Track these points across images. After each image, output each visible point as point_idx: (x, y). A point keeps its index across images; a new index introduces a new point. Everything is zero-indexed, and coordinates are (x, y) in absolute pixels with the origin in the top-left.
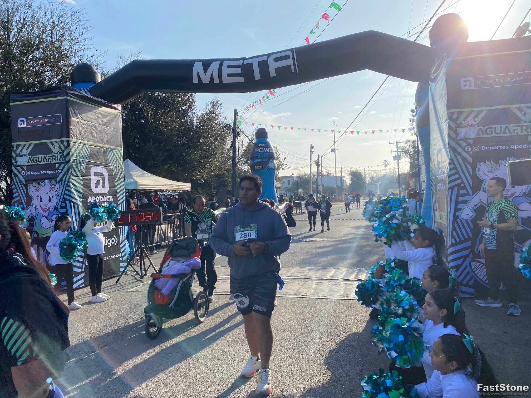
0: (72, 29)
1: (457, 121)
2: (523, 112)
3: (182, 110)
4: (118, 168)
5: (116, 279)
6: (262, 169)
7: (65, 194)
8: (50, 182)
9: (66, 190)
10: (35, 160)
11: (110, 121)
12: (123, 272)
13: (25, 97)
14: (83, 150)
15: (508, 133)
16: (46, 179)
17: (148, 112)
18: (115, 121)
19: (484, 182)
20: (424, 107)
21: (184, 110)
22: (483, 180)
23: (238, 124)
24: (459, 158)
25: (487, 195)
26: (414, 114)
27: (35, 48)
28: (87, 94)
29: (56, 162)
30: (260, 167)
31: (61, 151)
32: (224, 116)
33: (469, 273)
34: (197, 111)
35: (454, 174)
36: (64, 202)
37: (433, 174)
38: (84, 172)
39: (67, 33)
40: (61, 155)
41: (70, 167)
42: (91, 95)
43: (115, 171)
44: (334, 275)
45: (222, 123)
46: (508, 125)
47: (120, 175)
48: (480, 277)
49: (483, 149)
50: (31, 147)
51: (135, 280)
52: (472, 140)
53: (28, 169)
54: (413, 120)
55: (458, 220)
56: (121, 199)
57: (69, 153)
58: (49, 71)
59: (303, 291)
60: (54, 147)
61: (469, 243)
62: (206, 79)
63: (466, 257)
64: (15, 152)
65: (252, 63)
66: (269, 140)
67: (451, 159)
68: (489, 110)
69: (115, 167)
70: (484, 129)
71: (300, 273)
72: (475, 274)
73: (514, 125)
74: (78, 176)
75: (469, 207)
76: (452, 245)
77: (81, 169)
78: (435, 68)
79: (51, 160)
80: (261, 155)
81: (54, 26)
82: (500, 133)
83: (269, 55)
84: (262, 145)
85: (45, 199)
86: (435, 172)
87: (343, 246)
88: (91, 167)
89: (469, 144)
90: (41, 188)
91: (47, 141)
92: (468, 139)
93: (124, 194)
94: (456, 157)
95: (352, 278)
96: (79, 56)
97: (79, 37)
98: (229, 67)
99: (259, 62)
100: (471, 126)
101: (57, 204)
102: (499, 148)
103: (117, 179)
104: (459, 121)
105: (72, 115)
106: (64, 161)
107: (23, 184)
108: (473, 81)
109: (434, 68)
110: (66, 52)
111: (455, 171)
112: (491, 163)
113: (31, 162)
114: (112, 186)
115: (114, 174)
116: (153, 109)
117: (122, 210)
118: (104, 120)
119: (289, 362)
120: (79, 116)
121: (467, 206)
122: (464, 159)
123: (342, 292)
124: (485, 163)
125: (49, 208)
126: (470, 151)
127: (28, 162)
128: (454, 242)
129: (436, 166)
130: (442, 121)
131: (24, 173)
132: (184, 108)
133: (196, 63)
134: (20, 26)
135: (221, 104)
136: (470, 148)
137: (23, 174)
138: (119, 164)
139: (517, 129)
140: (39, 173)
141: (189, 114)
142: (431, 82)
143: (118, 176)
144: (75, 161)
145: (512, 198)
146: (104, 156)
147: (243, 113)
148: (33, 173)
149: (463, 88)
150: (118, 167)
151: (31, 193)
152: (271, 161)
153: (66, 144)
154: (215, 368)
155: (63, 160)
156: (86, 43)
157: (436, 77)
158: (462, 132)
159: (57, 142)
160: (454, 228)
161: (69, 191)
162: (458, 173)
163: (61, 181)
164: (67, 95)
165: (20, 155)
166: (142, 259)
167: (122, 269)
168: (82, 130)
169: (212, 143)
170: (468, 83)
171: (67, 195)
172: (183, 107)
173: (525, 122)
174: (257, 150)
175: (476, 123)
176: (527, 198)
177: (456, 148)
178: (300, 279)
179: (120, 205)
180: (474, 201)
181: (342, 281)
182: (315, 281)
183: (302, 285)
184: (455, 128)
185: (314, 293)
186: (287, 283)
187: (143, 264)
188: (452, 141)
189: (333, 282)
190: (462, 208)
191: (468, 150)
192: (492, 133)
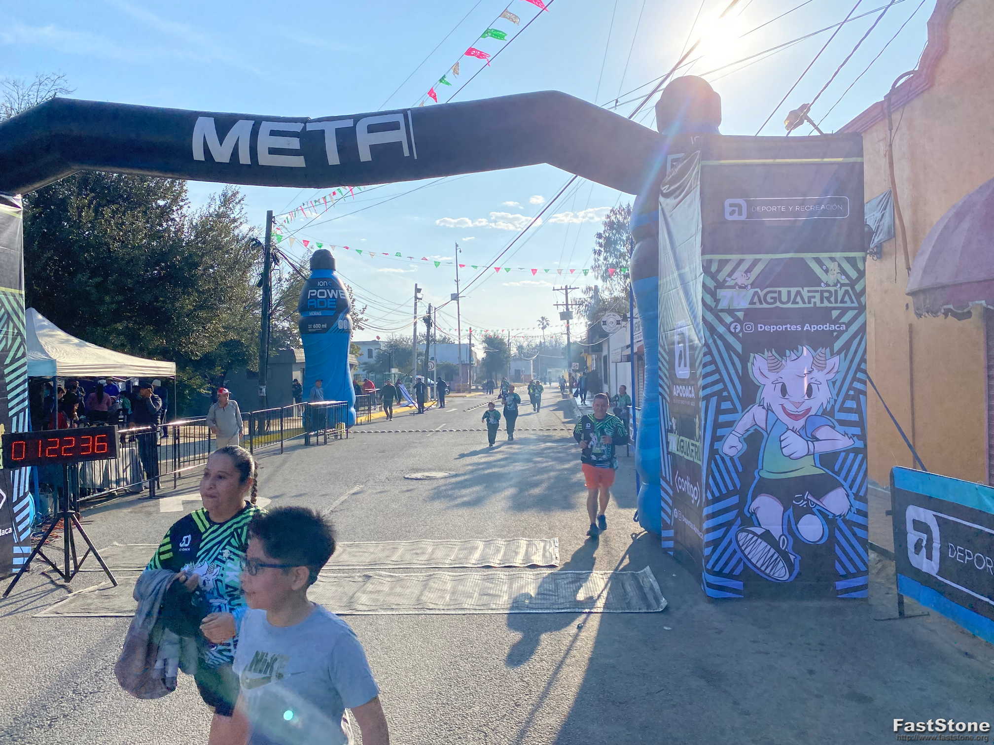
1: (718, 277)
2: (824, 267)
3: (157, 208)
4: (10, 336)
6: (323, 331)
12: (23, 568)
15: (800, 302)
17: (80, 210)
18: (8, 232)
19: (760, 389)
21: (163, 209)
22: (759, 384)
23: (274, 239)
24: (719, 342)
25: (764, 411)
30: (317, 326)
32: (247, 224)
33: (735, 552)
34: (190, 211)
35: (711, 373)
43: (5, 343)
44: (483, 558)
45: (244, 238)
46: (800, 289)
47: (17, 350)
48: (752, 560)
49: (759, 330)
51: (52, 586)
52: (743, 313)
55: (717, 457)
56: (18, 404)
59: (429, 597)
61: (734, 500)
62: (222, 154)
63: (729, 525)
65: (323, 131)
66: (339, 274)
67: (706, 345)
68: (771, 260)
70: (762, 294)
71: (417, 554)
72: (744, 554)
73: (810, 289)
75: (737, 434)
76: (708, 503)
80: (322, 303)
82: (787, 302)
83: (357, 118)
84: (323, 284)
89: (737, 320)
94: (715, 341)
95: (518, 561)
98: (273, 133)
99: (338, 131)
100: (740, 287)
102: (786, 328)
103: (8, 361)
108: (744, 205)
111: (712, 368)
112: (773, 355)
116: (91, 202)
117: (20, 431)
121: (733, 432)
122: (728, 347)
124: (764, 354)
126: (739, 332)
128: (710, 497)
132: (161, 203)
133: (200, 119)
135: (242, 199)
136: (739, 327)
138: (15, 326)
139: (814, 297)
141: (172, 217)
143: (11, 354)
145: (805, 417)
147: (286, 220)
149: (729, 218)
150: (11, 333)
152: (340, 315)
158: (726, 297)
160: (710, 472)
162: (717, 371)
166: (69, 539)
167: (19, 561)
170: (736, 209)
172: (159, 202)
173: (827, 285)
174: (314, 293)
175: (750, 281)
176: (830, 419)
177: (715, 326)
178: (420, 570)
179: (15, 419)
180: (744, 423)
181: (501, 571)
182: (450, 573)
183: (425, 586)
184: (713, 289)
185: (452, 603)
186: (393, 579)
187: (70, 548)
188: (709, 313)
189: (485, 574)
190: (724, 436)
191: (735, 331)
192: (775, 302)
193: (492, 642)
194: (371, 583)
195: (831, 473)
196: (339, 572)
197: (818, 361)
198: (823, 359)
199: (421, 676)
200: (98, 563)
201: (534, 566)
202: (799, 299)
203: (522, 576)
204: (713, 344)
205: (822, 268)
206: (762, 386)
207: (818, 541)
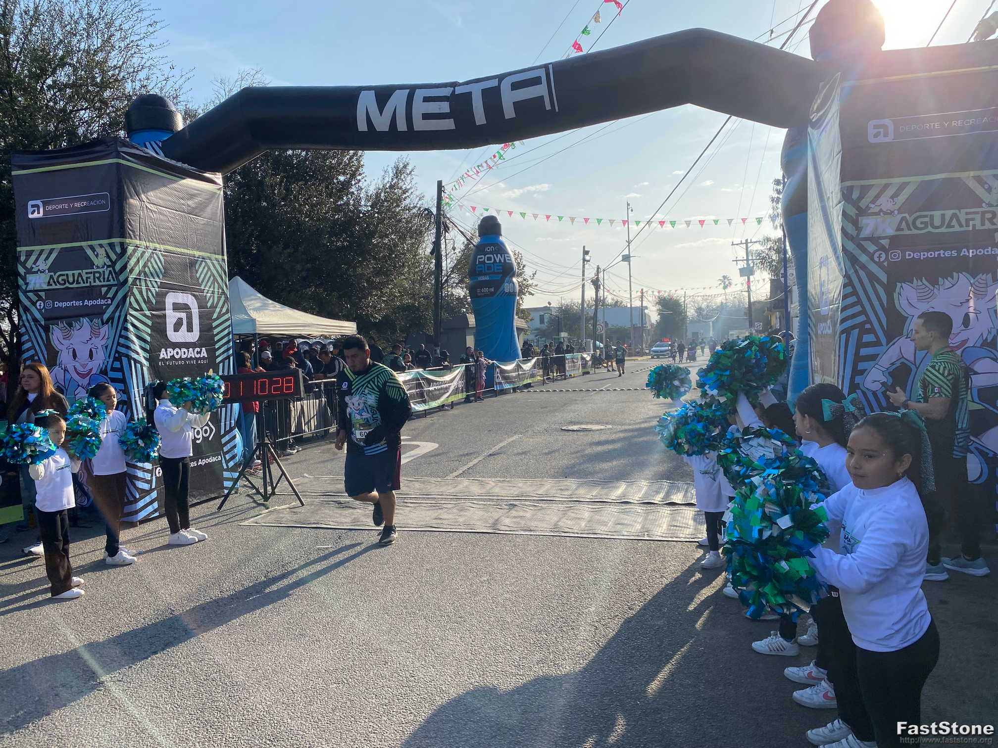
0: (125, 27)
1: (860, 204)
2: (986, 186)
3: (338, 183)
4: (216, 295)
5: (218, 502)
6: (492, 294)
7: (118, 344)
8: (92, 322)
9: (121, 336)
10: (62, 280)
11: (201, 204)
12: (231, 489)
13: (39, 160)
14: (152, 260)
15: (957, 226)
16: (83, 316)
17: (272, 187)
18: (211, 206)
19: (908, 320)
20: (797, 176)
21: (343, 183)
22: (907, 316)
23: (446, 208)
24: (862, 273)
25: (914, 344)
26: (780, 187)
27: (58, 65)
28: (157, 153)
29: (100, 284)
30: (486, 290)
31: (110, 264)
32: (418, 193)
34: (365, 184)
35: (852, 305)
36: (118, 357)
37: (812, 305)
38: (154, 301)
39: (118, 34)
40: (110, 271)
41: (128, 293)
42: (166, 157)
43: (211, 299)
44: (624, 495)
45: (415, 207)
46: (956, 211)
47: (222, 307)
49: (907, 257)
50: (53, 256)
51: (255, 505)
52: (888, 240)
53: (47, 298)
54: (778, 198)
55: (859, 392)
56: (223, 353)
57: (124, 267)
58: (85, 109)
59: (566, 524)
60: (97, 256)
62: (382, 124)
64: (23, 265)
65: (470, 93)
66: (505, 238)
67: (847, 276)
68: (922, 181)
69: (210, 292)
70: (910, 219)
71: (561, 490)
73: (968, 210)
74: (142, 310)
75: (881, 368)
77: (148, 297)
78: (819, 101)
79: (91, 280)
80: (489, 268)
81: (92, 21)
82: (941, 226)
83: (501, 77)
84: (490, 249)
85: (83, 354)
86: (815, 300)
87: (642, 439)
88: (167, 293)
89: (882, 248)
90: (75, 333)
91: (84, 244)
92: (879, 238)
93: (231, 344)
94: (856, 272)
95: (658, 499)
96: (140, 80)
97: (139, 43)
98: (427, 99)
99: (485, 92)
100: (885, 213)
101: (106, 363)
102: (939, 254)
103: (215, 316)
104: (863, 204)
105: (130, 194)
106: (116, 282)
107: (41, 325)
108: (891, 126)
109: (817, 101)
110: (117, 71)
111: (852, 299)
112: (923, 284)
113: (54, 285)
114: (207, 329)
115: (209, 305)
116: (281, 181)
117: (226, 374)
118: (190, 203)
119: (537, 657)
120: (143, 196)
121: (876, 366)
122: (872, 277)
123: (639, 527)
124: (912, 283)
125: (91, 370)
126: (884, 261)
127: (49, 284)
129: (818, 290)
130: (831, 204)
131: (42, 304)
132: (342, 178)
133: (363, 92)
134: (28, 22)
135: (412, 170)
137: (40, 306)
138: (220, 286)
139: (973, 219)
140: (69, 304)
141: (351, 190)
142: (812, 128)
143: (218, 310)
144: (138, 280)
145: (961, 350)
146: (191, 272)
147: (454, 188)
148: (58, 304)
149: (872, 140)
150: (216, 293)
151: (55, 343)
152: (507, 279)
153: (118, 250)
154: (402, 668)
155: (114, 280)
156: (153, 55)
157: (820, 120)
158: (869, 225)
159: (101, 246)
161: (127, 338)
162: (859, 302)
163: (111, 319)
164: (118, 156)
165: (34, 270)
166: (266, 465)
167: (228, 484)
168: (148, 222)
169: (396, 245)
170: (882, 130)
171: (123, 346)
172: (340, 177)
173: (990, 205)
174: (482, 258)
175: (897, 207)
176: (990, 349)
177: (857, 256)
178: (562, 502)
179: (221, 365)
180: (890, 356)
181: (639, 506)
182: (589, 506)
183: (564, 513)
184: (854, 217)
185: (587, 528)
186: (535, 508)
187: (268, 474)
188: (850, 242)
189: (622, 508)
190: (866, 370)
191: (879, 260)
192: (926, 227)
193: (618, 561)
194: (516, 511)
195: (991, 409)
196: (488, 501)
197: (978, 289)
198: (983, 286)
199: (547, 581)
200: (291, 489)
201: (673, 504)
202: (954, 222)
203: (659, 510)
204: (854, 274)
205: (984, 188)
206: (910, 317)
207: (975, 481)
